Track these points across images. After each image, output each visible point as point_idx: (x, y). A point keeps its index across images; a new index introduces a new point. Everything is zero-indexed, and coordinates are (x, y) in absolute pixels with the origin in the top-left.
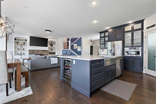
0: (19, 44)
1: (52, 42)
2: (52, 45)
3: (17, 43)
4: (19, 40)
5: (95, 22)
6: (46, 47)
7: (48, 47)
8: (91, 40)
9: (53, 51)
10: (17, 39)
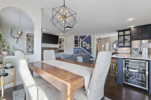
0: (30, 40)
1: (60, 40)
2: (60, 42)
3: (29, 40)
4: (30, 36)
5: (130, 19)
6: (57, 45)
7: (58, 45)
8: (99, 38)
9: (62, 48)
10: (28, 35)
